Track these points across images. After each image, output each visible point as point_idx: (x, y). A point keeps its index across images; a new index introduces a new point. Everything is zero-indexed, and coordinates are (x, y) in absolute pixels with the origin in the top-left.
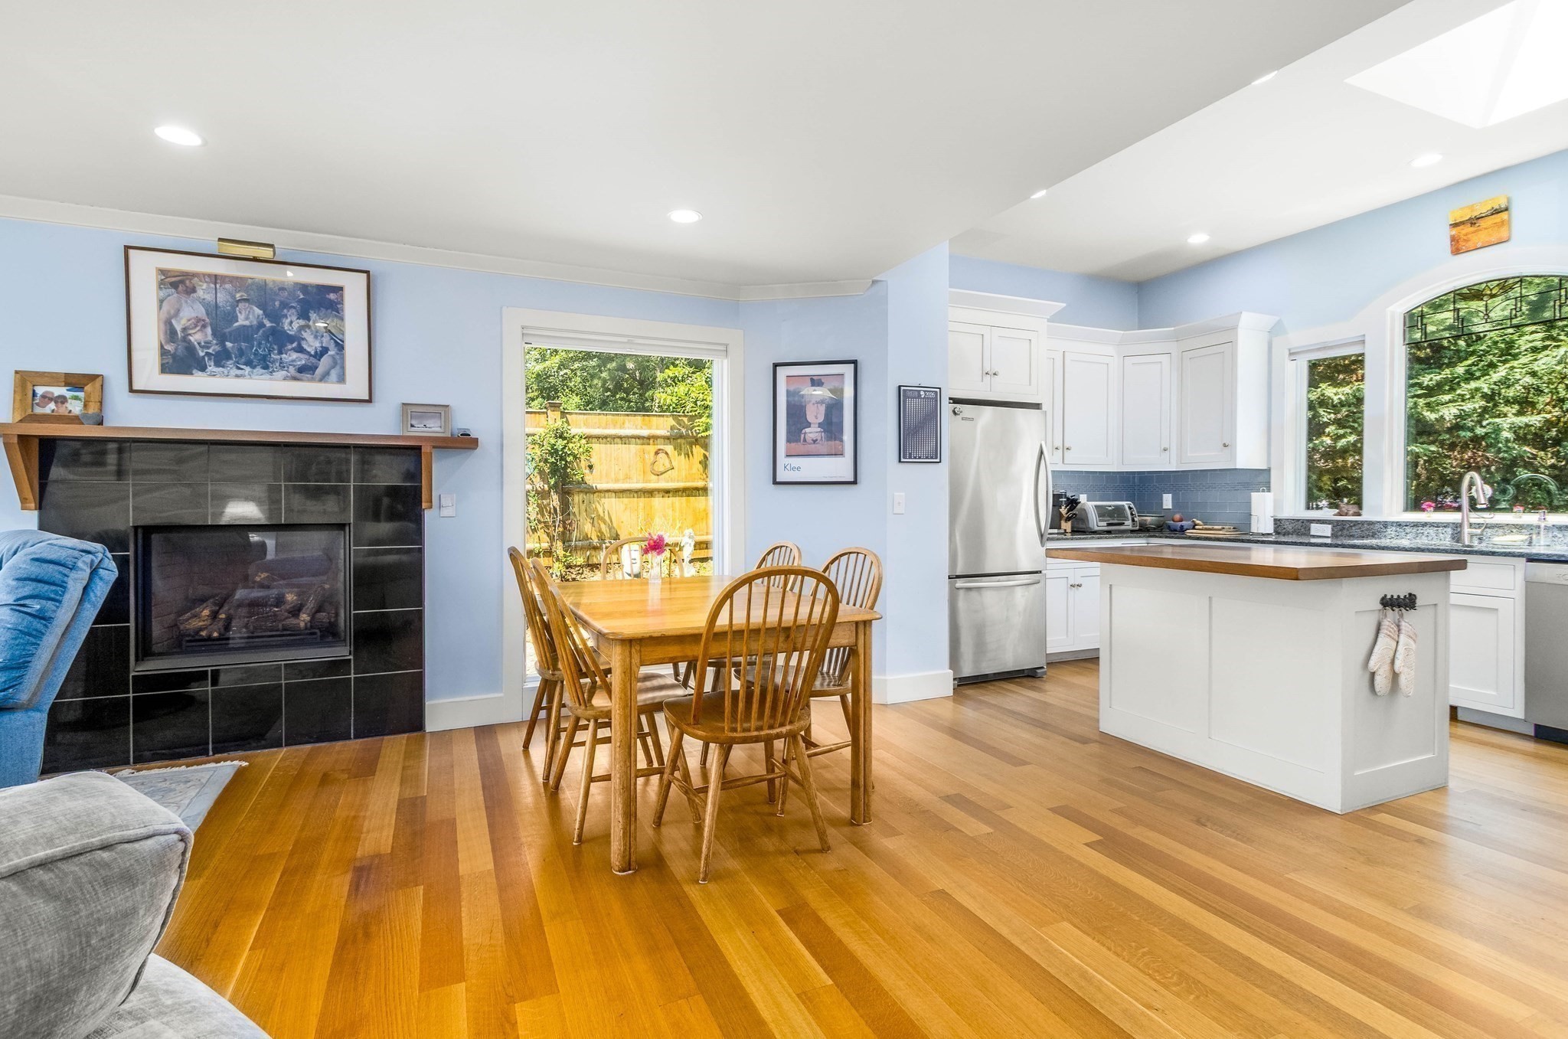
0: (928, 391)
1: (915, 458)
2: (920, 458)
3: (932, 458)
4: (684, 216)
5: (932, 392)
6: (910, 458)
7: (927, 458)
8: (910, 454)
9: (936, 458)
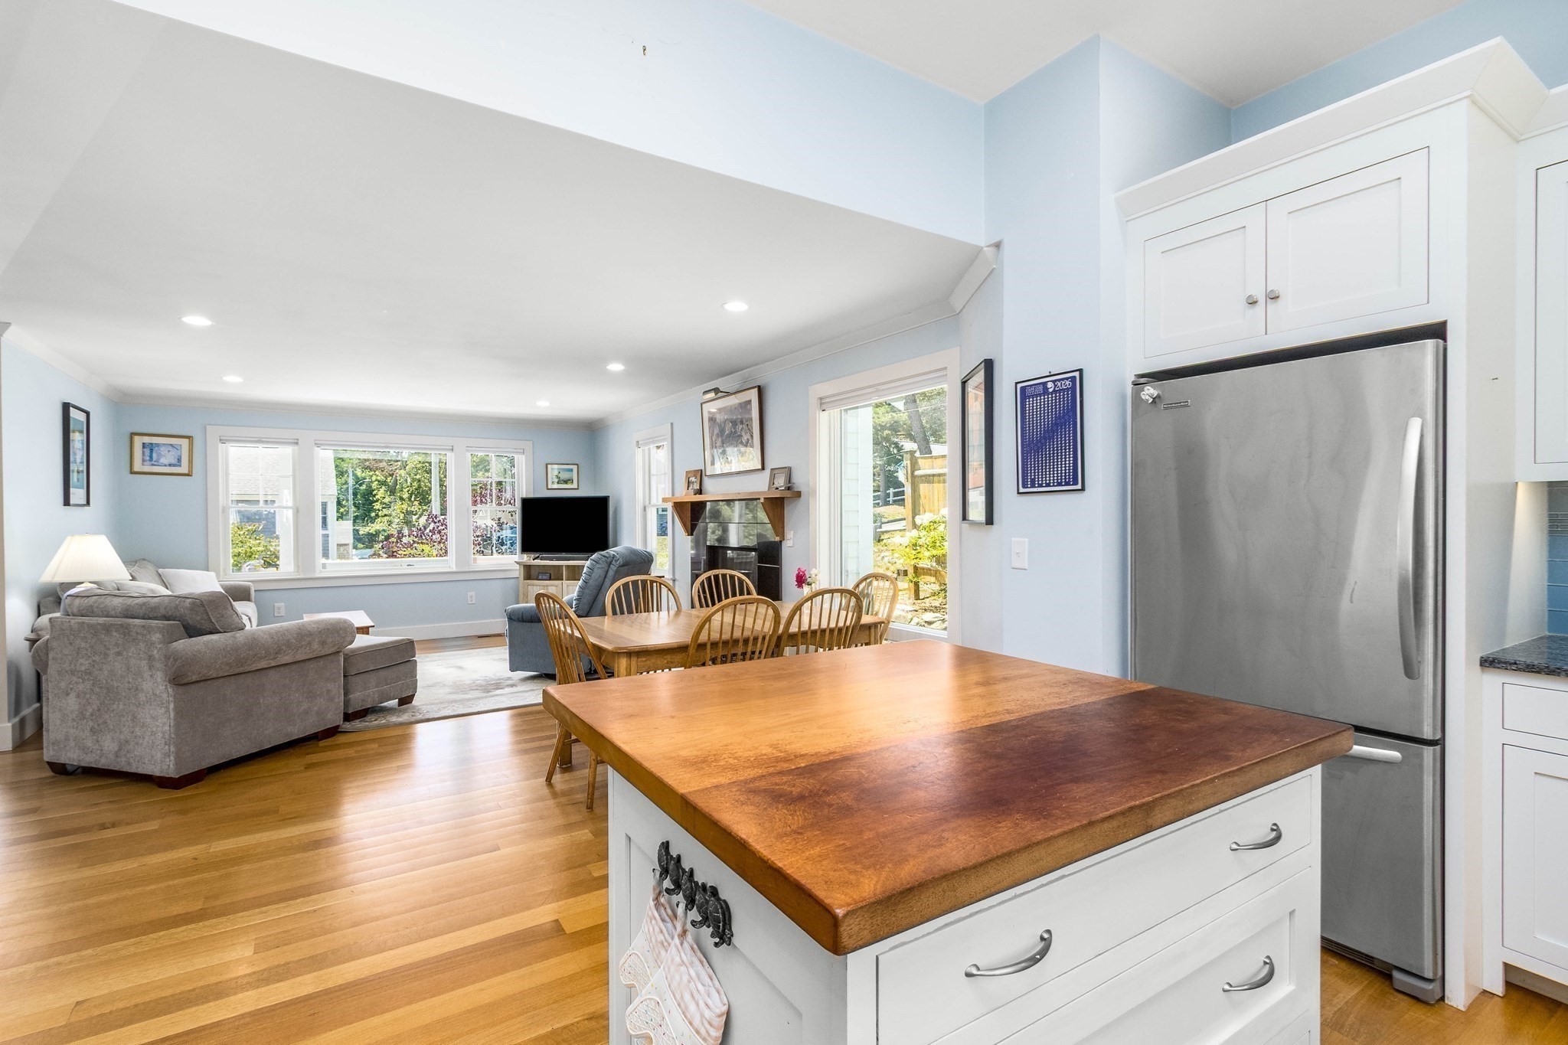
0: (1059, 380)
1: (1041, 486)
2: (1048, 485)
3: (1067, 484)
4: (736, 307)
5: (1067, 379)
6: (1033, 486)
7: (1059, 484)
8: (1033, 481)
9: (1075, 483)
